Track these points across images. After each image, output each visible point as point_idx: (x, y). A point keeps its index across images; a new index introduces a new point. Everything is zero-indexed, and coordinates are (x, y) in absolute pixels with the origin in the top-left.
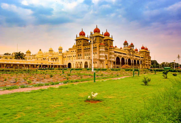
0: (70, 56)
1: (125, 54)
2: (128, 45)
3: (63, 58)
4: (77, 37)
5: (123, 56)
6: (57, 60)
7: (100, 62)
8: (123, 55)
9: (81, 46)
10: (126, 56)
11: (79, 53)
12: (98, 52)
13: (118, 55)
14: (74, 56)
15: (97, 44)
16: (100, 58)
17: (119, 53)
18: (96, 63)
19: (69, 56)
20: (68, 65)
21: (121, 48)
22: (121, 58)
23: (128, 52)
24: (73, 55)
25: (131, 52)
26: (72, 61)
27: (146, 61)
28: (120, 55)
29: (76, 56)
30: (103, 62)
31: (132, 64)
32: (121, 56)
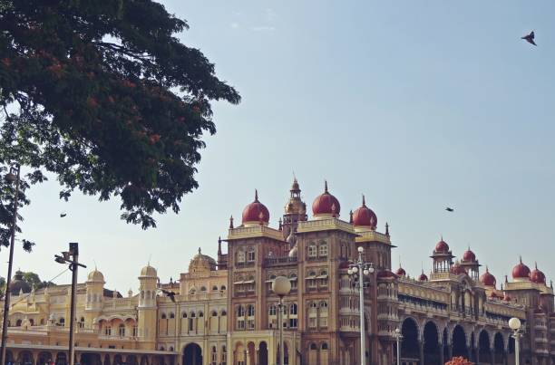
0: (196, 311)
1: (442, 305)
2: (454, 260)
3: (158, 322)
4: (232, 226)
5: (430, 315)
6: (128, 331)
7: (342, 344)
8: (431, 312)
9: (256, 268)
10: (444, 313)
11: (244, 303)
12: (332, 301)
13: (409, 307)
14: (215, 314)
15: (328, 263)
16: (340, 324)
17: (415, 300)
18: (325, 346)
19: (188, 311)
20: (182, 354)
21: (423, 277)
22: (424, 322)
23: (453, 296)
24: (211, 309)
25: (467, 296)
26: (207, 337)
27: (538, 340)
28: (419, 308)
29: (224, 313)
30: (351, 346)
31: (470, 353)
32: (422, 316)
